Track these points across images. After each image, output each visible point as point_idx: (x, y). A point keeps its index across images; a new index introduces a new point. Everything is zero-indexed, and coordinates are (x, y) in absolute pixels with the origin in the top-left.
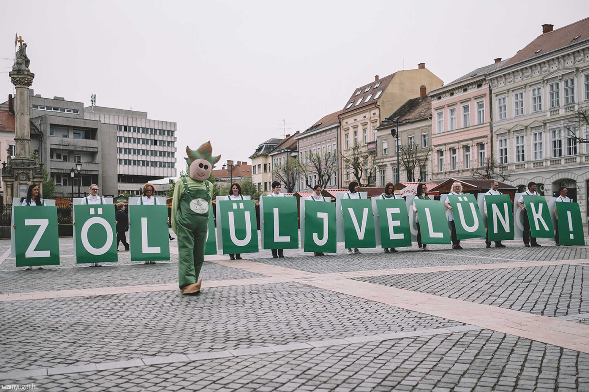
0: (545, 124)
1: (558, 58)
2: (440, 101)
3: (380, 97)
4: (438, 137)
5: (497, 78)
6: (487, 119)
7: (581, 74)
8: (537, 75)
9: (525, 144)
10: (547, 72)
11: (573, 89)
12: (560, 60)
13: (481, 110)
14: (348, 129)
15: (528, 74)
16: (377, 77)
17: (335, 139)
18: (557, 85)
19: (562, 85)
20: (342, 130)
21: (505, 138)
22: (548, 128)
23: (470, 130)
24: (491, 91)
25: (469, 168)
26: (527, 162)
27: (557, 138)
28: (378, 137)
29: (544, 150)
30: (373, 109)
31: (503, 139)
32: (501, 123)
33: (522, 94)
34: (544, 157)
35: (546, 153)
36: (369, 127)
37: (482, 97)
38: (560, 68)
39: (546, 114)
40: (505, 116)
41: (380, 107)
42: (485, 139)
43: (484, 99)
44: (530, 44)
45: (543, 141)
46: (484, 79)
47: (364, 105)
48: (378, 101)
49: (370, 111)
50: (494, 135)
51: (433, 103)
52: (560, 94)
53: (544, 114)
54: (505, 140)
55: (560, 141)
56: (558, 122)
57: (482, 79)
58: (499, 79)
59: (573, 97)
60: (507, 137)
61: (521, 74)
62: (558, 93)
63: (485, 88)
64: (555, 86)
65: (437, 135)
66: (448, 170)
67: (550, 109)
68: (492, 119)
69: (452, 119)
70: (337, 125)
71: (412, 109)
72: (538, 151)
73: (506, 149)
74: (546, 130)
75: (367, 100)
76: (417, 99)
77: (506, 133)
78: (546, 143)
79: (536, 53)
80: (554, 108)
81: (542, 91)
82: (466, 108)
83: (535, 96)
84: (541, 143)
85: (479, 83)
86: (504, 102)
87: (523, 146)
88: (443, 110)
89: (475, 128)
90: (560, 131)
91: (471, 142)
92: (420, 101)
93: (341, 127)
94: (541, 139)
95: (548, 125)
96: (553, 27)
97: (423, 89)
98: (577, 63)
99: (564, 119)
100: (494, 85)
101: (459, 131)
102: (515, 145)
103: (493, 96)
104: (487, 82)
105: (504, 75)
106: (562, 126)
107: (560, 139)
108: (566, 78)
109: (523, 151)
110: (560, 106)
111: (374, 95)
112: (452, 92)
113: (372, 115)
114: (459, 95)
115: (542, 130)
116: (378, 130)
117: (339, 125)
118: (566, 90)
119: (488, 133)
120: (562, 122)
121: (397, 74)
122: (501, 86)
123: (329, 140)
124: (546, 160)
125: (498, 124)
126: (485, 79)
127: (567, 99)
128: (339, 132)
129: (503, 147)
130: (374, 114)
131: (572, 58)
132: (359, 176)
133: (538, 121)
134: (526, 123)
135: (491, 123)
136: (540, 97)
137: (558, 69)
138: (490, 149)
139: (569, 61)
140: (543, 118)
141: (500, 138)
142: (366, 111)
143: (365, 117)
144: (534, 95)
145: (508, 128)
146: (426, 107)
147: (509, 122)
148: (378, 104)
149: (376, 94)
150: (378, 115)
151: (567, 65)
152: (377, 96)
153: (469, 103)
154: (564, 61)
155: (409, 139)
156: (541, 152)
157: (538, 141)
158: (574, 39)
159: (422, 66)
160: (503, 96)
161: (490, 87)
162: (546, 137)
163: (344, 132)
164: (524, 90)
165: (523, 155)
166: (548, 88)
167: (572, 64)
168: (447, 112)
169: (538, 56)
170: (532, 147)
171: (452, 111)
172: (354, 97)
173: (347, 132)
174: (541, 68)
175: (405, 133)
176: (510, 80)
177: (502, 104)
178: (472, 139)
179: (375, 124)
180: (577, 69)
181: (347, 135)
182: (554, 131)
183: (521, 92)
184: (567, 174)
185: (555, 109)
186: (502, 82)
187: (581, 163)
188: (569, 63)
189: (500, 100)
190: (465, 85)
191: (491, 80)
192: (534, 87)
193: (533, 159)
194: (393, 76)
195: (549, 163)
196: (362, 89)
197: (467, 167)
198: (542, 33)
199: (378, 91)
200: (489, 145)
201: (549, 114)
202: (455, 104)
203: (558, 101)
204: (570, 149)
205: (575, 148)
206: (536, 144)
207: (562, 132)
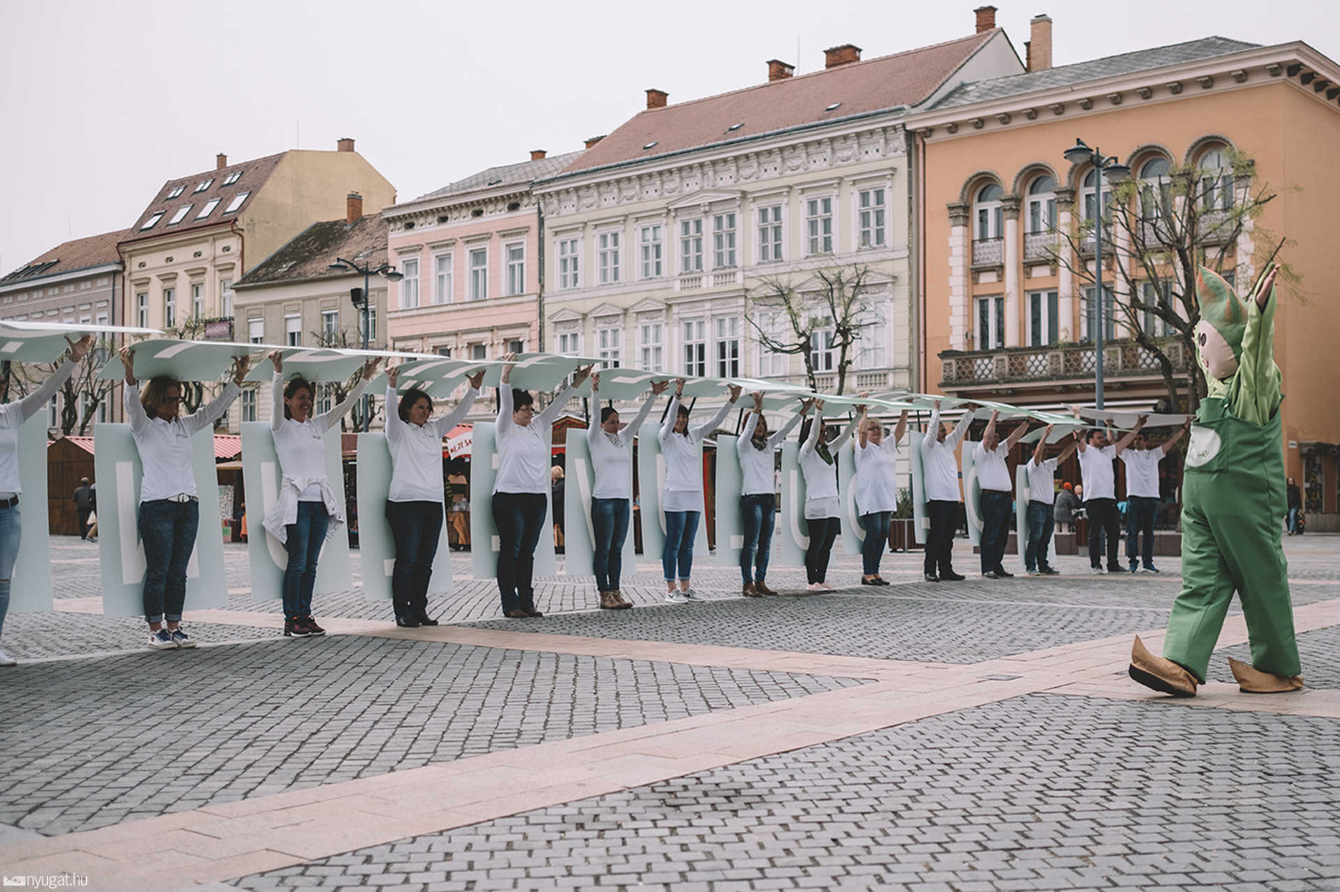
0: (670, 306)
1: (702, 165)
2: (410, 232)
3: (242, 208)
4: (404, 317)
5: (558, 193)
6: (531, 285)
7: (753, 206)
8: (652, 197)
9: (622, 347)
10: (676, 193)
11: (731, 237)
12: (706, 169)
13: (516, 262)
14: (147, 282)
15: (631, 193)
16: (222, 158)
17: (105, 304)
18: (698, 223)
19: (709, 225)
20: (127, 283)
21: (574, 331)
22: (676, 317)
23: (488, 307)
24: (541, 222)
27: (695, 342)
28: (237, 307)
29: (664, 360)
30: (223, 235)
31: (568, 333)
32: (567, 298)
33: (615, 236)
36: (211, 280)
37: (520, 233)
38: (706, 188)
39: (670, 284)
40: (576, 281)
41: (245, 234)
42: (525, 331)
43: (524, 239)
44: (624, 127)
45: (664, 343)
46: (527, 192)
47: (197, 224)
48: (240, 218)
49: (214, 240)
50: (547, 322)
51: (391, 236)
52: (703, 243)
53: (666, 284)
54: (575, 336)
55: (701, 348)
56: (698, 304)
57: (521, 193)
58: (562, 196)
59: (732, 254)
60: (578, 329)
61: (616, 190)
62: (698, 241)
63: (527, 213)
64: (692, 226)
65: (400, 314)
67: (681, 274)
68: (542, 286)
69: (441, 277)
70: (114, 268)
71: (328, 247)
72: (651, 366)
74: (670, 321)
75: (205, 212)
76: (336, 223)
77: (577, 320)
78: (670, 348)
79: (645, 148)
80: (691, 273)
81: (663, 233)
82: (479, 256)
83: (646, 244)
84: (658, 349)
85: (513, 201)
86: (573, 251)
87: (616, 353)
88: (418, 256)
89: (500, 302)
90: (701, 324)
91: (488, 334)
92: (348, 228)
93: (126, 274)
94: (658, 339)
95: (675, 309)
96: (668, 97)
97: (355, 201)
98: (742, 181)
99: (711, 300)
100: (551, 208)
101: (458, 307)
102: (597, 349)
103: (548, 233)
104: (534, 200)
105: (577, 189)
106: (708, 313)
107: (701, 341)
108: (718, 210)
110: (704, 268)
111: (224, 201)
112: (442, 214)
113: (219, 252)
114: (462, 224)
115: (662, 318)
116: (238, 290)
117: (119, 268)
118: (719, 238)
119: (533, 317)
120: (708, 305)
121: (287, 157)
122: (565, 212)
123: (88, 307)
125: (559, 299)
126: (528, 194)
127: (719, 256)
128: (119, 287)
129: (569, 353)
130: (227, 249)
131: (734, 169)
132: (193, 403)
133: (654, 300)
134: (627, 302)
135: (540, 296)
136: (658, 247)
137: (702, 190)
139: (726, 175)
140: (665, 294)
141: (562, 331)
142: (203, 240)
143: (198, 254)
144: (644, 241)
145: (582, 310)
146: (368, 243)
147: (584, 296)
148: (239, 224)
149: (231, 199)
150: (239, 253)
151: (720, 184)
152: (234, 206)
153: (486, 245)
154: (715, 172)
155: (325, 318)
157: (651, 344)
158: (731, 129)
159: (347, 145)
160: (572, 236)
161: (540, 212)
162: (670, 336)
163: (133, 288)
164: (622, 227)
166: (678, 228)
167: (731, 182)
168: (428, 260)
169: (654, 156)
170: (638, 355)
171: (442, 259)
172: (163, 204)
173: (141, 289)
174: (663, 183)
175: (313, 302)
176: (590, 201)
177: (568, 254)
178: (491, 330)
179: (226, 275)
180: (744, 194)
181: (141, 298)
182: (689, 325)
183: (614, 231)
185: (692, 276)
186: (569, 204)
188: (727, 179)
189: (563, 244)
190: (478, 201)
191: (543, 195)
192: (645, 223)
194: (276, 160)
196: (187, 183)
198: (645, 108)
199: (236, 193)
200: (536, 344)
201: (677, 285)
202: (451, 243)
203: (698, 259)
204: (723, 365)
205: (735, 364)
206: (646, 350)
207: (707, 327)
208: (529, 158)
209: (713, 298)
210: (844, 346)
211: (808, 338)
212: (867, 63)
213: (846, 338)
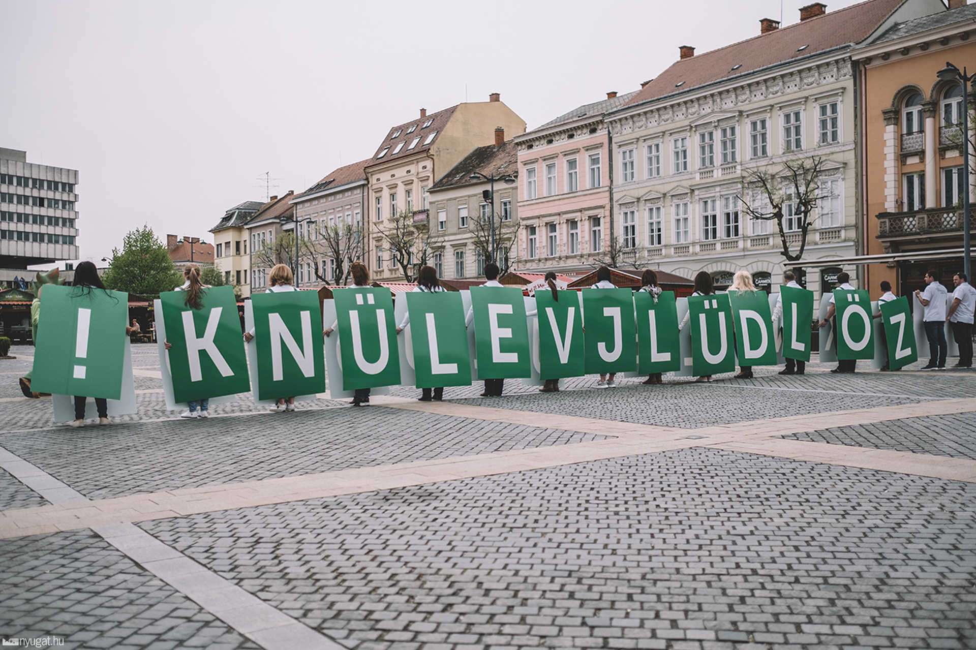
0: (693, 190)
1: (712, 95)
2: (531, 151)
3: (433, 142)
4: (528, 205)
5: (620, 120)
6: (604, 181)
7: (746, 120)
8: (681, 119)
9: (662, 219)
10: (696, 115)
11: (733, 142)
12: (715, 98)
13: (595, 167)
14: (381, 190)
15: (667, 117)
16: (423, 111)
17: (358, 204)
18: (711, 134)
19: (718, 135)
20: (370, 191)
21: (632, 210)
22: (697, 198)
23: (578, 196)
24: (610, 139)
25: (575, 254)
26: (665, 246)
27: (710, 213)
28: (431, 203)
29: (690, 229)
30: (422, 159)
31: (628, 211)
32: (627, 188)
33: (657, 146)
34: (690, 240)
35: (694, 234)
36: (416, 187)
37: (597, 148)
38: (716, 110)
39: (693, 176)
40: (633, 177)
41: (434, 158)
42: (602, 210)
43: (599, 151)
44: (665, 73)
45: (690, 216)
46: (601, 121)
47: (408, 153)
48: (432, 148)
49: (418, 162)
50: (615, 204)
51: (519, 154)
52: (714, 147)
53: (690, 176)
54: (633, 213)
55: (714, 217)
56: (712, 188)
57: (597, 122)
58: (623, 122)
59: (733, 153)
60: (634, 209)
61: (657, 116)
62: (711, 146)
63: (601, 135)
64: (707, 137)
65: (525, 203)
66: (544, 256)
67: (700, 169)
68: (612, 181)
69: (550, 178)
70: (362, 182)
71: (484, 163)
72: (682, 230)
73: (633, 227)
74: (694, 200)
75: (412, 146)
76: (489, 147)
77: (634, 202)
78: (694, 218)
79: (677, 86)
80: (706, 168)
81: (688, 142)
82: (572, 164)
83: (677, 150)
84: (686, 219)
85: (592, 127)
86: (630, 157)
87: (659, 223)
88: (535, 166)
89: (586, 193)
90: (714, 201)
91: (579, 214)
92: (495, 150)
93: (369, 186)
94: (685, 212)
95: (696, 192)
96: (695, 51)
97: (499, 133)
98: (740, 104)
99: (720, 185)
100: (616, 130)
101: (560, 197)
102: (647, 221)
103: (614, 146)
104: (605, 126)
105: (632, 117)
106: (718, 194)
107: (713, 213)
108: (723, 125)
109: (659, 230)
110: (715, 165)
111: (423, 138)
112: (550, 138)
113: (421, 169)
114: (562, 144)
115: (687, 199)
116: (431, 193)
117: (366, 182)
118: (724, 143)
119: (605, 201)
120: (718, 189)
121: (459, 108)
122: (626, 132)
123: (349, 207)
124: (694, 244)
125: (622, 189)
126: (602, 122)
127: (725, 155)
128: (366, 194)
129: (629, 224)
130: (425, 167)
131: (734, 96)
132: (405, 263)
133: (683, 187)
134: (666, 188)
135: (610, 188)
136: (685, 152)
137: (713, 112)
138: (608, 225)
139: (728, 101)
140: (690, 183)
141: (624, 210)
142: (411, 163)
143: (409, 172)
144: (676, 148)
145: (637, 195)
146: (507, 159)
147: (638, 186)
148: (431, 152)
149: (427, 136)
150: (431, 170)
151: (725, 107)
152: (428, 141)
153: (577, 156)
154: (721, 99)
155: (481, 208)
156: (686, 232)
157: (681, 216)
158: (733, 69)
159: (495, 97)
160: (630, 147)
161: (609, 133)
162: (694, 210)
163: (374, 194)
164: (661, 140)
165: (659, 236)
166: (697, 138)
167: (732, 105)
168: (541, 167)
169: (681, 91)
170: (673, 223)
171: (550, 167)
172: (389, 141)
173: (378, 195)
174: (687, 109)
175: (475, 198)
176: (641, 124)
177: (628, 159)
178: (580, 211)
179: (425, 183)
180: (741, 112)
181: (378, 199)
182: (706, 202)
183: (657, 142)
184: (724, 264)
185: (707, 170)
186: (627, 127)
187: (744, 250)
188: (729, 103)
189: (624, 153)
190: (571, 129)
191: (611, 122)
192: (676, 136)
193: (673, 241)
194: (453, 110)
195: (698, 248)
196: (402, 128)
197: (573, 252)
198: (679, 59)
199: (430, 133)
200: (608, 219)
201: (698, 176)
202: (554, 157)
203: (711, 158)
204: (729, 228)
205: (736, 228)
206: (678, 220)
207: (718, 203)
208: (606, 97)
209: (722, 184)
210: (806, 213)
211: (780, 209)
212: (829, 15)
213: (806, 207)
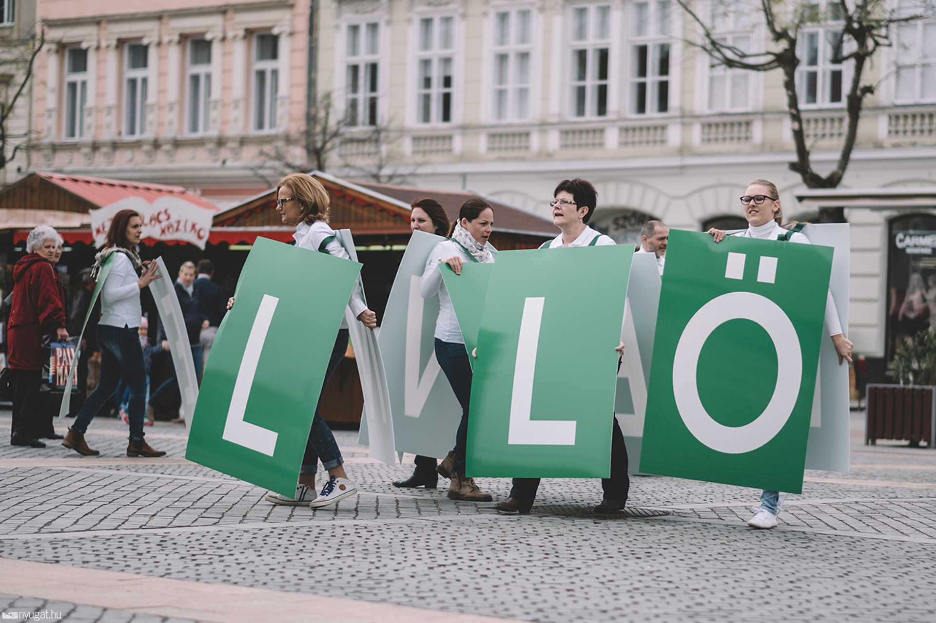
9: (458, 51)
21: (371, 18)
25: (201, 134)
26: (464, 128)
27: (591, 43)
29: (535, 84)
31: (362, 21)
34: (534, 113)
35: (545, 98)
42: (286, 15)
45: (536, 47)
50: (326, 1)
54: (373, 27)
55: (604, 56)
60: (379, 14)
66: (107, 136)
72: (511, 85)
73: (373, 68)
78: (547, 54)
84: (524, 56)
87: (447, 61)
91: (217, 20)
94: (524, 37)
102: (413, 53)
107: (601, 44)
109: (447, 82)
124: (543, 126)
129: (363, 58)
138: (302, 58)
141: (350, 17)
156: (523, 93)
157: (512, 47)
162: (548, 31)
165: (447, 99)
170: (488, 67)
178: (222, 11)
182: (582, 12)
184: (625, 188)
187: (683, 150)
193: (486, 114)
195: (553, 140)
197: (195, 130)
200: (302, 40)
204: (642, 89)
205: (664, 88)
206: (502, 58)
207: (616, 17)
210: (860, 58)
211: (793, 43)
213: (862, 43)
